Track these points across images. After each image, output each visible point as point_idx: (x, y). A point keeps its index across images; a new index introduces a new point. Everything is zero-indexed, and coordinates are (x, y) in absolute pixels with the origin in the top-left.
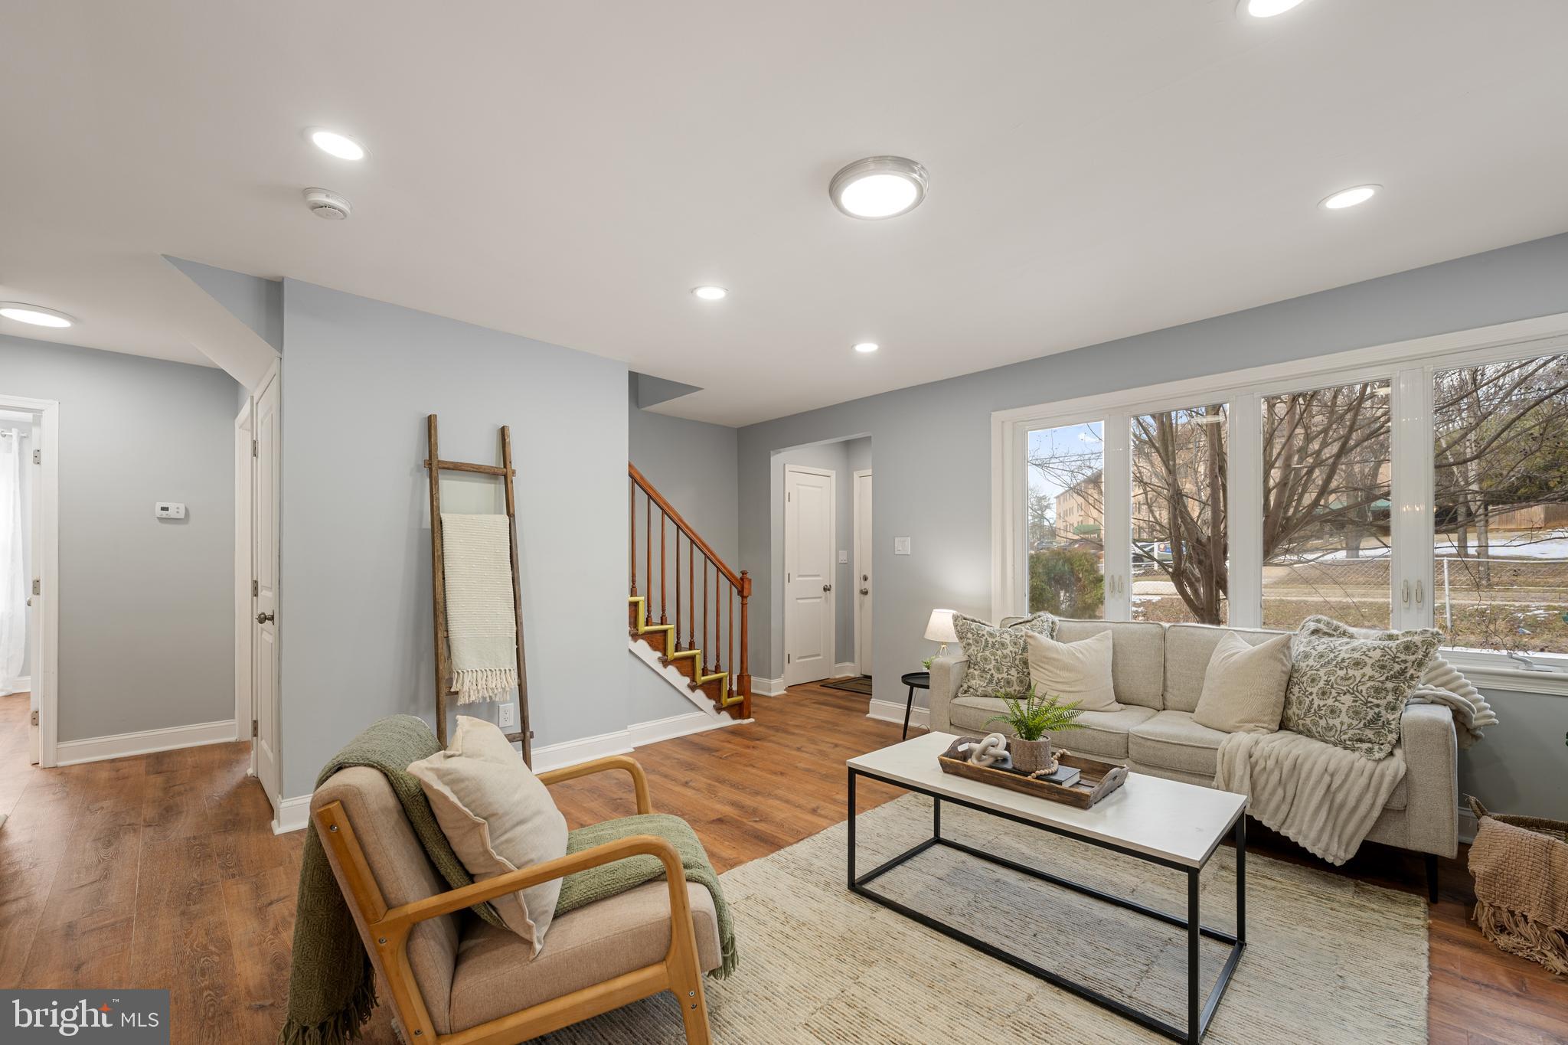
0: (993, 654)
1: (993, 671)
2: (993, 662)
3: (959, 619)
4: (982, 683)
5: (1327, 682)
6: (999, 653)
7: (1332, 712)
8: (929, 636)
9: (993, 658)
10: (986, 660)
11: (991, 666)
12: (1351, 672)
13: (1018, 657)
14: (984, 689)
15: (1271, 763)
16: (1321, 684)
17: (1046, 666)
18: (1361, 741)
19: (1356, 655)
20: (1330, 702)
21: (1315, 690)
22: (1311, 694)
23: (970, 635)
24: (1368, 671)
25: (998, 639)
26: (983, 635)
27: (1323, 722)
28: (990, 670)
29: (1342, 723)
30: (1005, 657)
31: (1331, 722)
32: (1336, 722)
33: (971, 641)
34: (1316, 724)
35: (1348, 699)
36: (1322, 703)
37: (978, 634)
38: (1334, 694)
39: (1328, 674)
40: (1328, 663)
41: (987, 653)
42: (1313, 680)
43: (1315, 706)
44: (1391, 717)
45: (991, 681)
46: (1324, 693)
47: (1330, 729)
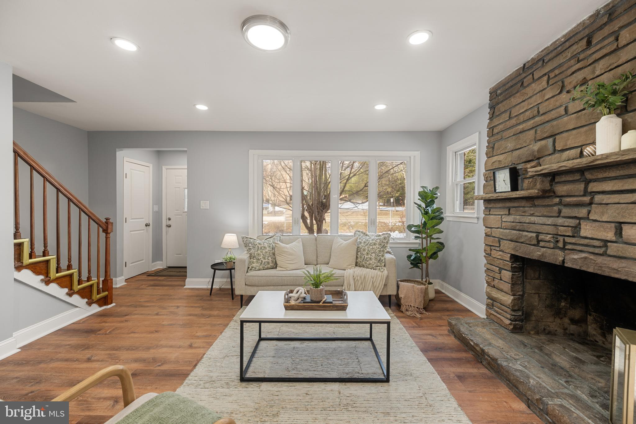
0: (262, 252)
1: (262, 259)
2: (262, 255)
3: (244, 238)
4: (258, 265)
6: (264, 251)
7: (370, 259)
8: (223, 246)
9: (261, 253)
10: (259, 255)
11: (261, 257)
12: (374, 247)
13: (271, 252)
14: (259, 267)
16: (367, 251)
18: (377, 266)
19: (374, 241)
20: (369, 256)
21: (365, 253)
22: (364, 254)
23: (250, 245)
24: (377, 246)
25: (263, 245)
26: (256, 244)
27: (368, 263)
28: (261, 259)
29: (373, 262)
30: (266, 253)
31: (370, 262)
32: (371, 262)
33: (251, 247)
34: (366, 263)
35: (373, 255)
36: (367, 257)
37: (254, 244)
38: (370, 254)
39: (368, 248)
40: (367, 244)
41: (259, 252)
42: (364, 250)
43: (366, 258)
44: (383, 259)
45: (261, 263)
46: (368, 254)
47: (370, 264)
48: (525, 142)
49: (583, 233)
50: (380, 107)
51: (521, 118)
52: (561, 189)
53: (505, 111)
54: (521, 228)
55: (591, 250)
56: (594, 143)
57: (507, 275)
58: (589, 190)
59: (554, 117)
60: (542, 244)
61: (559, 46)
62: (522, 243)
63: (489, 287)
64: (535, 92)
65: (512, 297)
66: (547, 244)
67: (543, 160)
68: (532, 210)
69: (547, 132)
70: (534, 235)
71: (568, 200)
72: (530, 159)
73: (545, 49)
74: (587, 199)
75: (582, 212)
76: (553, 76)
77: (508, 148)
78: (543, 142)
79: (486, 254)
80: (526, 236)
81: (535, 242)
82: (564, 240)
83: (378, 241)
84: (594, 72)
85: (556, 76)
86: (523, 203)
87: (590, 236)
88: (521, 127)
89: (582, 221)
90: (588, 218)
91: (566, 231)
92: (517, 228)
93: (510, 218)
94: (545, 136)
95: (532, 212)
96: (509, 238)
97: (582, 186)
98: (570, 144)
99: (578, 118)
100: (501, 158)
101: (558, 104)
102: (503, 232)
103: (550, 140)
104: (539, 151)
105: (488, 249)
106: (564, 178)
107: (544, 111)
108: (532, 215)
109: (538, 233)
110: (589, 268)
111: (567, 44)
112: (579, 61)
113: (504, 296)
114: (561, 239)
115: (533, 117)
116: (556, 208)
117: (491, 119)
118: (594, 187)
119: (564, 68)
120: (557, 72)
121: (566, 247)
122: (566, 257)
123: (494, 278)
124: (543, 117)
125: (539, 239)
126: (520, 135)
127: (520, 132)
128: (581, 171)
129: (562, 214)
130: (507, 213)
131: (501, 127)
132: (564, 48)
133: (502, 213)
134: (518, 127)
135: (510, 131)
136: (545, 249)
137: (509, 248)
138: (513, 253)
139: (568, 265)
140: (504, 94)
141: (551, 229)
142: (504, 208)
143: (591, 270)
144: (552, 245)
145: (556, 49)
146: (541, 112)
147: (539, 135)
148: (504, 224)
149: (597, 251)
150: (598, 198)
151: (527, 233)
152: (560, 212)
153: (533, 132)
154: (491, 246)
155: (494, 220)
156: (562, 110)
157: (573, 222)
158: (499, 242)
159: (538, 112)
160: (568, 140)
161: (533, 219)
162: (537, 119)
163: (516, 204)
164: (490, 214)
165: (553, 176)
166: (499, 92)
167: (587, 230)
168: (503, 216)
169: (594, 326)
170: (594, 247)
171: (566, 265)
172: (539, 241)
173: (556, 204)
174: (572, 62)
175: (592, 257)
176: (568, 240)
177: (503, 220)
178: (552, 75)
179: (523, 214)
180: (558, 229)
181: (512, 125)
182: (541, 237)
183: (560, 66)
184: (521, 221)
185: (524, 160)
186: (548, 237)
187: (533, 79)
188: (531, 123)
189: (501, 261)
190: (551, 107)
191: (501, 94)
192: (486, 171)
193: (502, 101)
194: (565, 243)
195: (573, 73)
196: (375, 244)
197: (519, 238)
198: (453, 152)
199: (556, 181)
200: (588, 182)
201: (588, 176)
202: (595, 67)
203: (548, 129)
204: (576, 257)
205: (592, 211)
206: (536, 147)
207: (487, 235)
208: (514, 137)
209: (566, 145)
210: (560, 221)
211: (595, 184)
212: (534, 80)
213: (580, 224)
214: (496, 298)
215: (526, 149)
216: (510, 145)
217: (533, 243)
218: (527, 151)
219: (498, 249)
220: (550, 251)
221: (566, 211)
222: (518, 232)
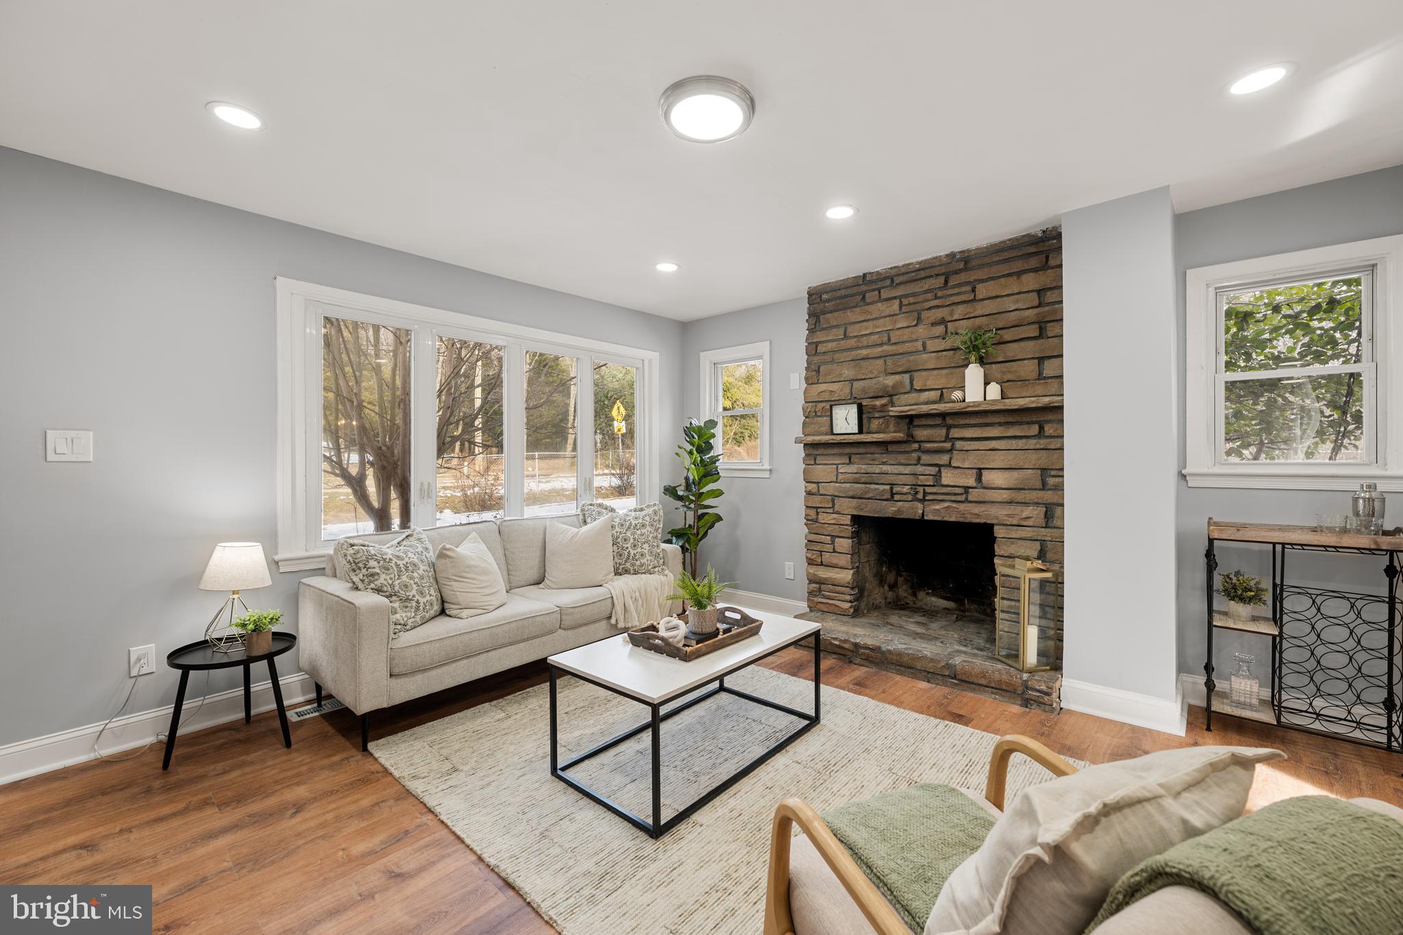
0: (412, 578)
1: (417, 597)
2: (414, 586)
3: (345, 547)
4: (409, 614)
5: (634, 539)
6: (415, 575)
7: (642, 555)
9: (412, 582)
10: (406, 586)
11: (414, 592)
12: (643, 531)
14: (413, 620)
15: (637, 594)
16: (632, 541)
17: (469, 575)
18: (655, 567)
19: (641, 521)
20: (639, 550)
21: (629, 545)
22: (627, 548)
23: (372, 563)
24: (648, 528)
25: (407, 559)
26: (390, 559)
27: (639, 563)
28: (414, 596)
30: (422, 578)
31: (642, 561)
32: (644, 561)
33: (377, 570)
34: (633, 565)
35: (646, 546)
36: (635, 552)
37: (385, 560)
39: (633, 534)
40: (629, 528)
41: (404, 578)
42: (625, 540)
43: (632, 554)
44: (659, 551)
45: (417, 608)
46: (635, 546)
47: (642, 565)
48: (871, 372)
49: (945, 481)
50: (667, 268)
51: (864, 341)
52: (921, 434)
53: (837, 326)
54: (868, 480)
55: (953, 498)
56: (962, 388)
57: (845, 544)
58: (950, 436)
59: (909, 350)
60: (897, 497)
61: (914, 272)
62: (869, 499)
63: (810, 566)
64: (883, 315)
65: (852, 571)
66: (905, 497)
67: (898, 399)
68: (885, 458)
69: (901, 366)
70: (888, 487)
71: (928, 445)
72: (880, 394)
73: (895, 267)
74: (948, 445)
75: (944, 459)
76: (907, 303)
77: (844, 376)
78: (897, 377)
79: (807, 520)
80: (876, 489)
81: (888, 496)
82: (924, 490)
83: (647, 518)
84: (952, 315)
85: (909, 304)
86: (872, 449)
87: (952, 484)
88: (865, 352)
89: (942, 469)
90: (949, 465)
91: (927, 480)
92: (863, 480)
93: (853, 468)
94: (900, 370)
95: (884, 460)
96: (851, 494)
97: (944, 431)
98: (931, 384)
99: (938, 358)
100: (834, 387)
101: (914, 337)
102: (840, 487)
103: (907, 376)
104: (894, 387)
105: (812, 513)
106: (924, 422)
107: (897, 341)
108: (884, 463)
109: (892, 485)
110: (951, 517)
111: (923, 274)
112: (936, 298)
113: (837, 573)
114: (921, 489)
115: (881, 345)
116: (914, 455)
117: (812, 331)
118: (955, 433)
119: (920, 298)
120: (912, 300)
121: (927, 498)
122: (925, 509)
123: (821, 552)
124: (894, 347)
125: (894, 491)
126: (861, 362)
127: (862, 359)
128: (943, 415)
129: (922, 462)
130: (848, 461)
131: (830, 346)
132: (918, 277)
133: (838, 462)
134: (859, 351)
135: (845, 354)
136: (901, 503)
137: (848, 507)
138: (855, 513)
139: (929, 517)
140: (838, 301)
141: (910, 480)
142: (841, 455)
143: (953, 519)
144: (910, 497)
145: (907, 273)
146: (893, 340)
147: (891, 368)
148: (841, 477)
149: (959, 498)
150: (959, 444)
151: (877, 486)
152: (919, 459)
153: (880, 362)
154: (817, 508)
155: (824, 471)
156: (919, 345)
157: (934, 470)
158: (833, 501)
159: (889, 339)
160: (928, 379)
161: (885, 468)
162: (885, 347)
163: (861, 450)
164: (815, 464)
165: (910, 420)
166: (825, 296)
167: (948, 478)
168: (840, 466)
169: (905, 587)
170: (956, 494)
171: (926, 518)
172: (892, 494)
173: (915, 450)
174: (930, 296)
175: (954, 505)
176: (928, 490)
177: (840, 471)
178: (905, 301)
179: (871, 462)
180: (918, 478)
181: (849, 347)
182: (896, 489)
183: (914, 295)
184: (869, 471)
185: (871, 395)
186: (906, 489)
187: (880, 296)
188: (877, 351)
189: (836, 527)
190: (905, 338)
191: (828, 301)
192: (806, 402)
193: (830, 312)
194: (925, 493)
195: (930, 308)
196: (643, 526)
197: (866, 492)
198: (711, 363)
199: (915, 424)
200: (949, 427)
201: (949, 421)
202: (953, 310)
203: (903, 363)
204: (937, 507)
205: (954, 458)
206: (890, 381)
207: (809, 493)
208: (852, 362)
209: (926, 385)
210: (920, 469)
211: (956, 430)
212: (880, 300)
213: (940, 471)
214: (826, 579)
215: (874, 381)
216: (848, 372)
217: (885, 497)
218: (876, 384)
219: (831, 511)
220: (907, 505)
221: (926, 458)
222: (863, 485)
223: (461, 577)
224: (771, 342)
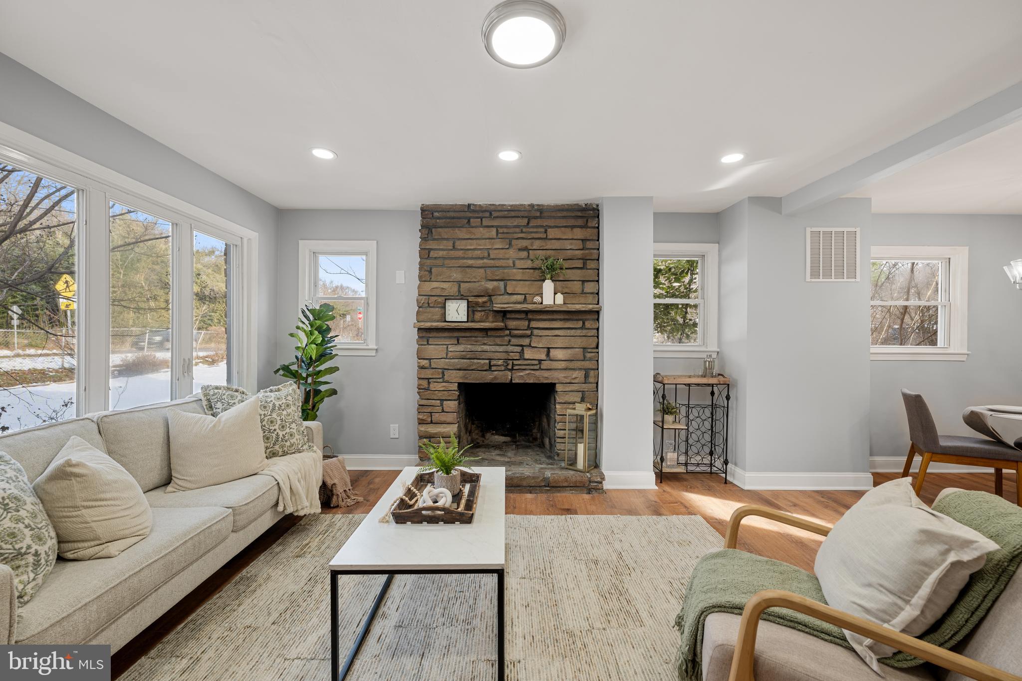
1: (31, 548)
5: (282, 420)
7: (291, 435)
12: (288, 411)
16: (279, 422)
18: (303, 446)
19: (284, 401)
20: (288, 430)
21: (277, 427)
22: (275, 430)
27: (288, 444)
28: (25, 548)
29: (297, 440)
31: (292, 441)
32: (293, 441)
35: (293, 426)
36: (284, 433)
38: (288, 425)
39: (279, 415)
40: (273, 409)
42: (272, 422)
43: (281, 436)
44: (303, 429)
45: (37, 565)
46: (283, 427)
47: (292, 445)
48: (474, 277)
49: (527, 356)
50: (323, 154)
51: (470, 254)
52: (512, 324)
53: (447, 239)
54: (473, 356)
55: (532, 367)
56: (541, 295)
57: (452, 405)
58: (531, 326)
59: (503, 265)
60: (493, 368)
61: (505, 211)
62: (472, 370)
63: (421, 425)
64: (484, 237)
65: (457, 425)
66: (499, 368)
67: (495, 298)
68: (486, 340)
69: (497, 275)
70: (487, 361)
71: (516, 332)
72: (482, 294)
73: (493, 205)
74: (528, 332)
75: (526, 341)
76: (502, 232)
77: (453, 278)
78: (495, 283)
79: (419, 389)
80: (478, 363)
81: (487, 367)
82: (513, 363)
83: (289, 398)
84: (532, 246)
85: (503, 233)
86: (476, 334)
87: (531, 358)
88: (470, 262)
89: (525, 348)
90: (530, 346)
91: (515, 356)
92: (468, 356)
93: (460, 348)
94: (497, 278)
95: (485, 342)
96: (458, 367)
97: (526, 323)
98: (519, 290)
99: (523, 273)
100: (445, 285)
101: (507, 256)
102: (450, 362)
103: (502, 283)
104: (493, 290)
105: (424, 383)
106: (513, 316)
107: (495, 257)
108: (484, 344)
109: (490, 359)
110: (530, 380)
111: (513, 214)
112: (522, 232)
113: (446, 428)
114: (510, 362)
115: (483, 258)
116: (507, 338)
117: (424, 239)
118: (534, 324)
119: (511, 230)
120: (505, 230)
121: (514, 368)
122: (513, 376)
123: (431, 413)
124: (492, 262)
125: (492, 364)
126: (467, 269)
127: (467, 267)
128: (526, 312)
129: (511, 343)
130: (456, 342)
131: (441, 253)
132: (510, 215)
133: (447, 343)
134: (465, 261)
135: (453, 261)
136: (497, 372)
137: (456, 377)
138: (461, 381)
139: (516, 381)
140: (448, 220)
141: (504, 356)
142: (450, 337)
143: (531, 381)
144: (503, 368)
145: (501, 211)
146: (492, 256)
147: (490, 277)
148: (450, 354)
149: (536, 367)
150: (536, 332)
151: (479, 361)
152: (510, 341)
153: (482, 270)
154: (428, 379)
155: (437, 349)
156: (510, 262)
157: (519, 349)
158: (443, 373)
159: (489, 255)
160: (516, 287)
161: (486, 348)
162: (485, 261)
163: (468, 334)
164: (428, 344)
165: (504, 314)
166: (436, 214)
167: (528, 354)
168: (449, 346)
169: (476, 432)
170: (533, 365)
171: (513, 382)
172: (490, 366)
173: (507, 335)
174: (518, 230)
175: (532, 372)
176: (516, 362)
177: (450, 350)
178: (501, 230)
179: (475, 343)
180: (509, 355)
181: (457, 256)
182: (493, 362)
183: (506, 227)
184: (473, 350)
185: (475, 294)
186: (500, 362)
187: (482, 223)
188: (480, 262)
189: (445, 392)
190: (501, 256)
191: (439, 218)
192: (419, 295)
193: (441, 227)
194: (513, 365)
195: (517, 239)
196: (288, 406)
197: (470, 366)
198: (310, 251)
199: (508, 316)
200: (530, 320)
201: (530, 316)
202: (533, 242)
203: (499, 273)
204: (521, 374)
205: (533, 341)
206: (490, 285)
207: (422, 368)
208: (459, 268)
209: (514, 291)
210: (510, 348)
211: (534, 322)
212: (482, 226)
213: (523, 350)
214: (436, 434)
215: (477, 284)
216: (456, 275)
217: (485, 369)
218: (479, 286)
219: (441, 380)
220: (501, 373)
221: (514, 341)
222: (468, 360)
223: (96, 500)
224: (377, 242)
